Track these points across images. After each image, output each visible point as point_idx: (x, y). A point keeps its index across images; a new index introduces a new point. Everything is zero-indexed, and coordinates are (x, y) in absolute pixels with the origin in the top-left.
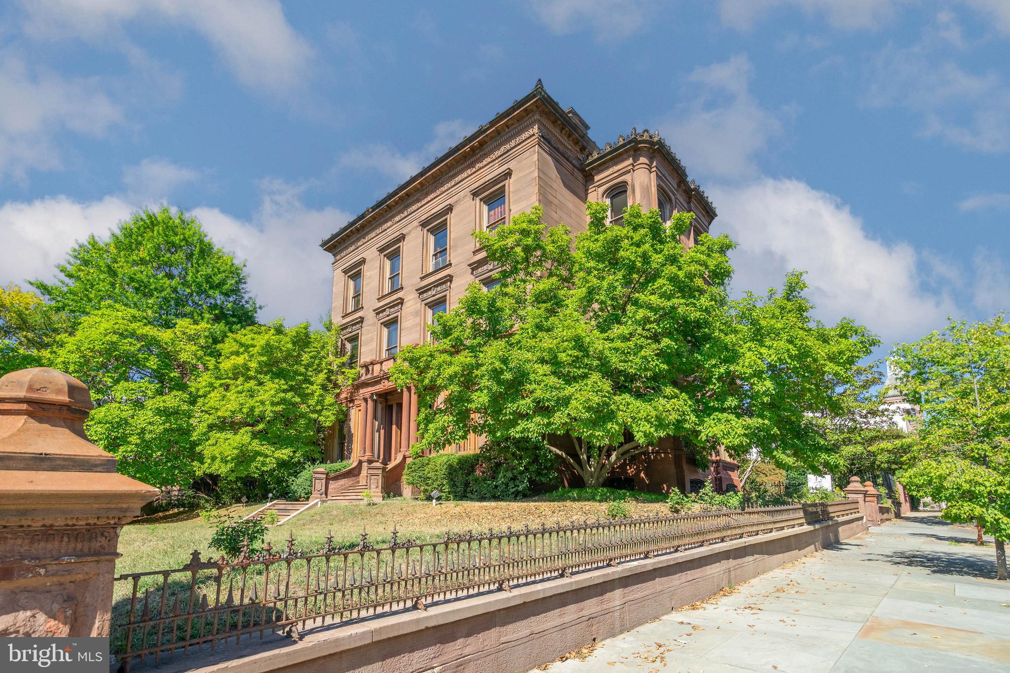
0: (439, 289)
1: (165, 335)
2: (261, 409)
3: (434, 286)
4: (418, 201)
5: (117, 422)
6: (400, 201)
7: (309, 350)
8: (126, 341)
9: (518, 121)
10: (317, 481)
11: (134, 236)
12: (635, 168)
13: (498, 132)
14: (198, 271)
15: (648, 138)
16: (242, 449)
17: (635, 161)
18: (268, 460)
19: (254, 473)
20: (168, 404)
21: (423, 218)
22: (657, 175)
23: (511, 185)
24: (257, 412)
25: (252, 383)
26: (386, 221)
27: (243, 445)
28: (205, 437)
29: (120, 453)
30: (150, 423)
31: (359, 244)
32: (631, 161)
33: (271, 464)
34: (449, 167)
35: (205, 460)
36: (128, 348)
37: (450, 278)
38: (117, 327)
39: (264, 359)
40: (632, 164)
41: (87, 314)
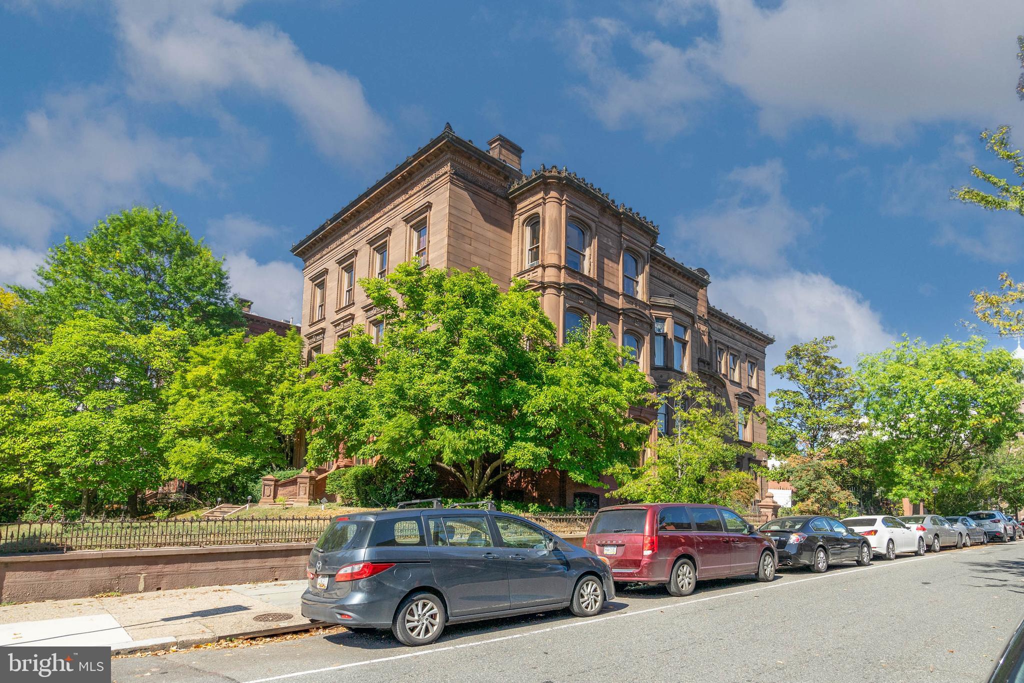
0: (378, 309)
1: (138, 342)
2: (220, 419)
3: (375, 306)
4: (368, 218)
5: (87, 430)
7: (272, 360)
8: (96, 352)
9: (435, 157)
10: (266, 487)
11: (110, 237)
12: (547, 201)
13: (421, 165)
14: (177, 273)
15: (556, 174)
16: (201, 456)
17: (546, 194)
18: (226, 467)
19: (213, 478)
20: (135, 414)
21: (371, 236)
22: (567, 206)
23: (431, 217)
24: (216, 422)
25: (215, 393)
26: (344, 234)
27: (202, 453)
28: (172, 443)
29: (91, 459)
30: (119, 431)
31: (324, 253)
32: (541, 195)
33: (229, 471)
34: (388, 191)
35: (170, 466)
36: (98, 359)
38: (87, 338)
39: (223, 372)
40: (543, 198)
41: (63, 322)
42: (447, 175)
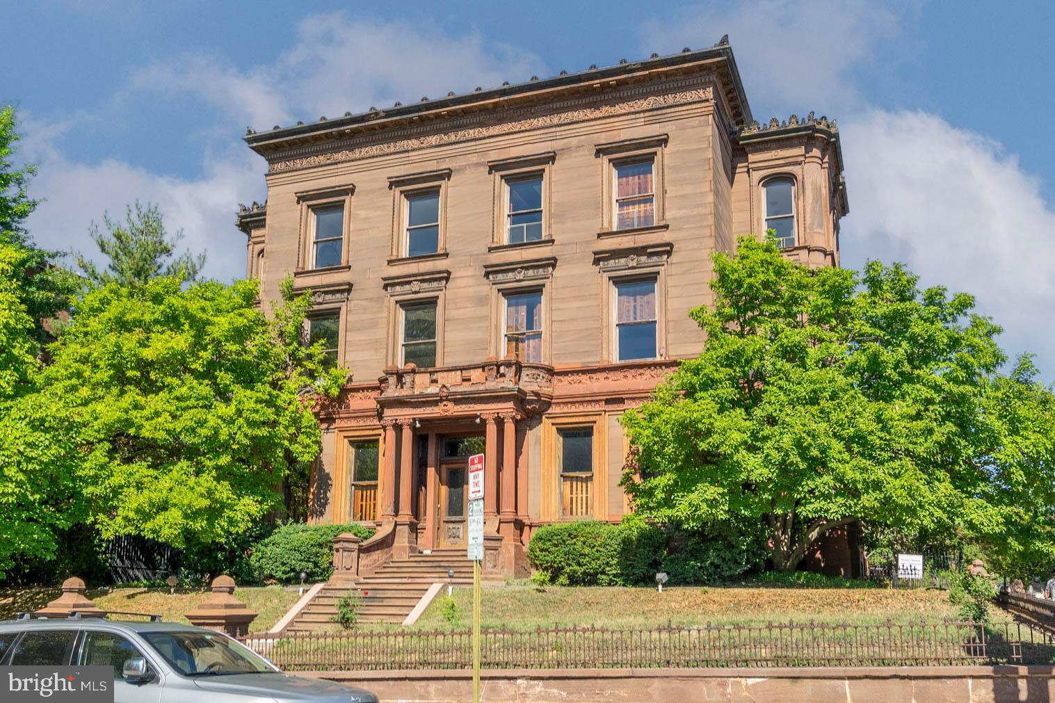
0: (530, 272)
3: (522, 268)
6: (447, 117)
9: (684, 73)
12: (807, 160)
13: (650, 78)
15: (825, 128)
17: (807, 152)
21: (493, 154)
22: (827, 170)
23: (666, 155)
26: (408, 137)
31: (339, 157)
32: (801, 150)
37: (552, 262)
40: (803, 154)
42: (707, 104)
